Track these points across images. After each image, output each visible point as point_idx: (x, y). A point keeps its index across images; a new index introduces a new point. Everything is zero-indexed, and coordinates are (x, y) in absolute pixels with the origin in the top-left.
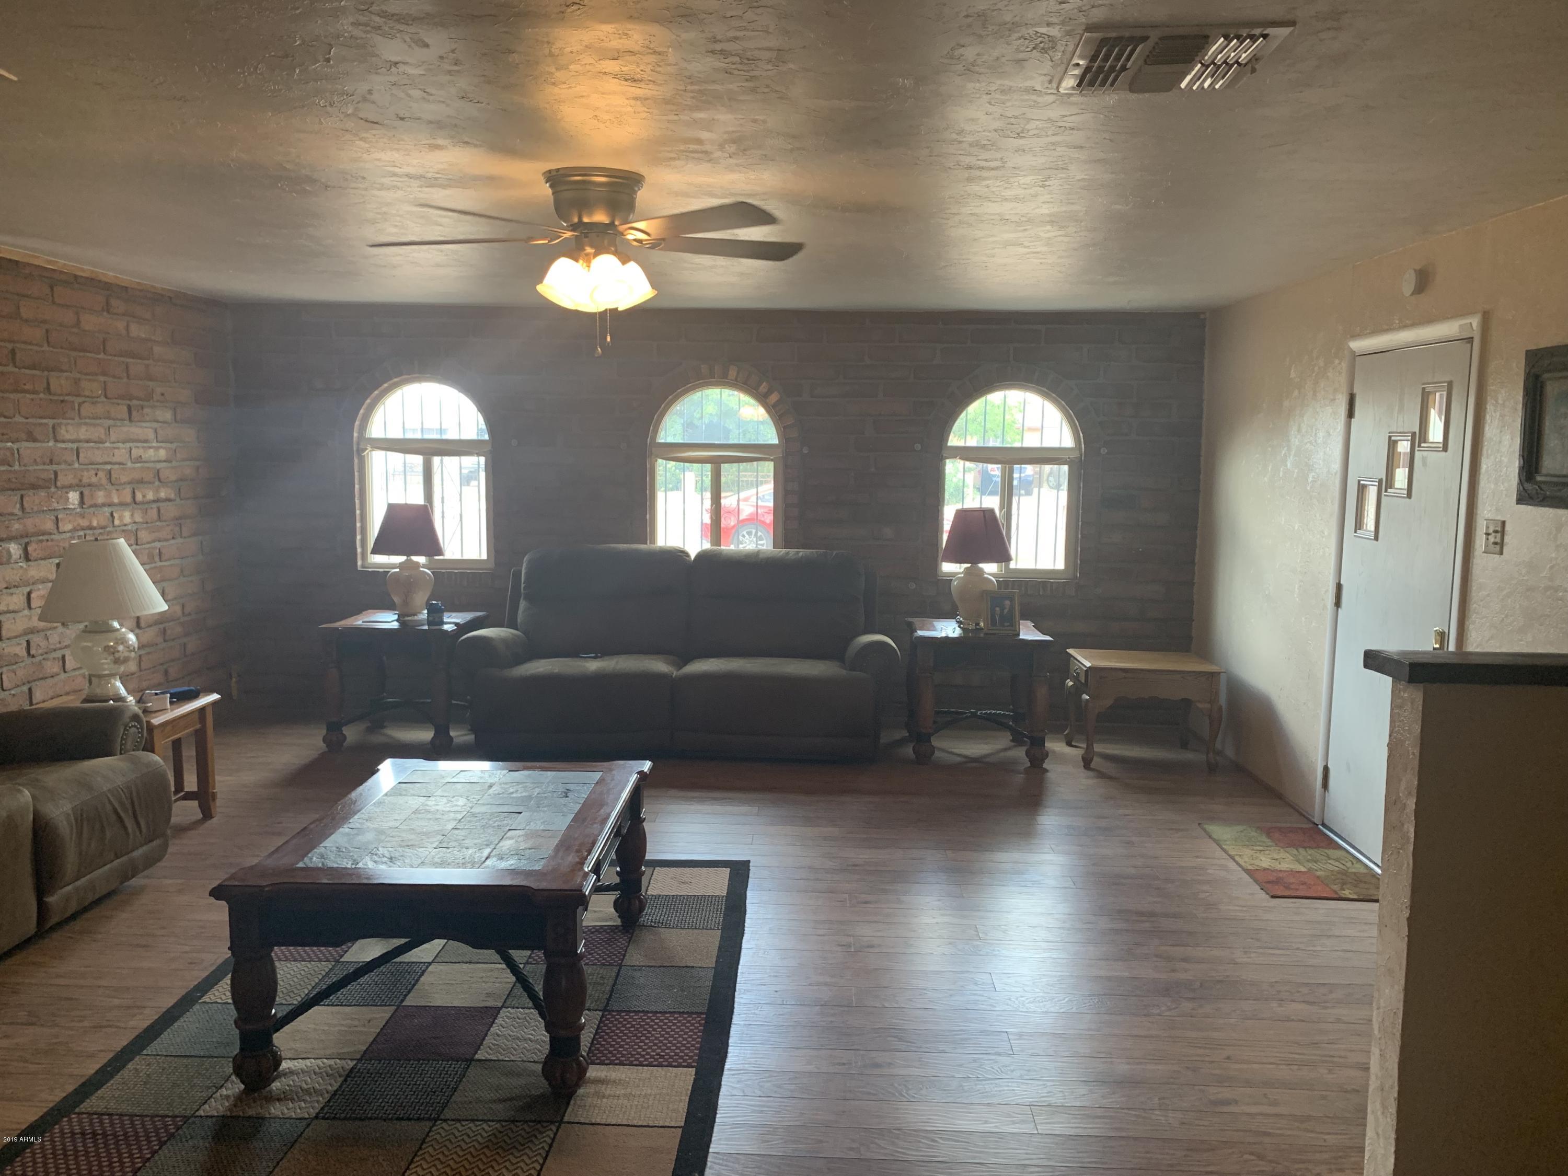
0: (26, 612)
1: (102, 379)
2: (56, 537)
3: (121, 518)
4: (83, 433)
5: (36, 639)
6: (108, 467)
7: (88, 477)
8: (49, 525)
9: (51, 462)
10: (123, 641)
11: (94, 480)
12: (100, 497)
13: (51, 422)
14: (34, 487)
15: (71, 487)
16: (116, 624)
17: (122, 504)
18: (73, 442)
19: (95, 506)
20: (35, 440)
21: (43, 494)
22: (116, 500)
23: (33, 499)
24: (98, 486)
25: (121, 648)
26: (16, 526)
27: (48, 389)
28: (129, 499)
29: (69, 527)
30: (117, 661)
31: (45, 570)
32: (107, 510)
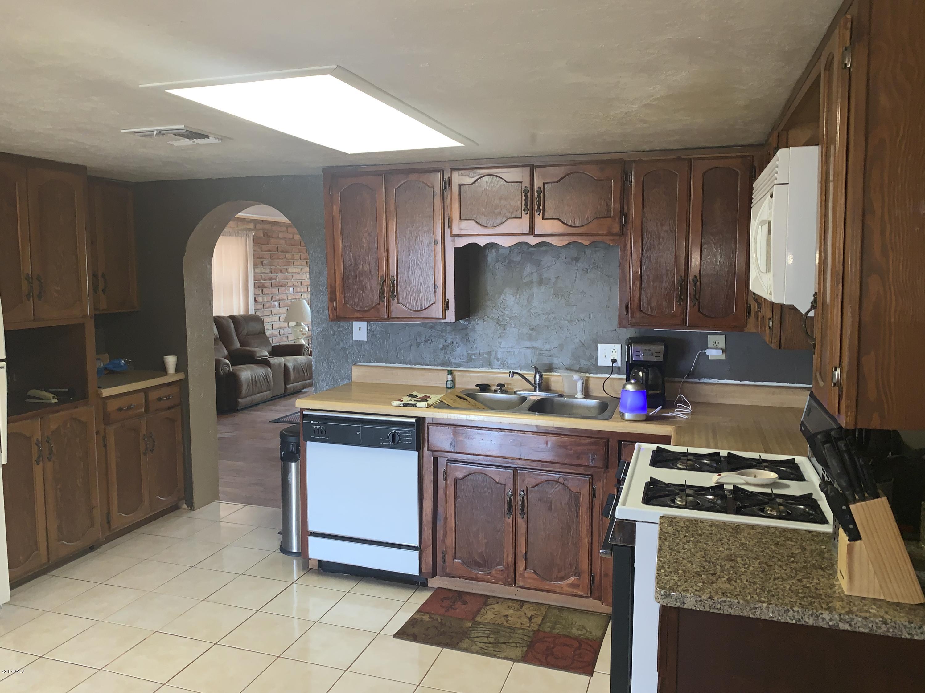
0: (279, 322)
1: (300, 254)
2: (287, 301)
3: (304, 296)
4: (294, 270)
5: (281, 331)
6: (301, 281)
7: (296, 284)
8: (285, 298)
9: (286, 279)
10: (304, 329)
11: (297, 284)
12: (299, 290)
13: (286, 267)
14: (281, 286)
15: (291, 286)
16: (302, 324)
17: (305, 292)
18: (292, 273)
19: (297, 292)
20: (282, 273)
21: (284, 288)
22: (303, 291)
23: (282, 289)
24: (298, 286)
25: (304, 330)
26: (277, 298)
27: (286, 258)
28: (306, 290)
29: (290, 298)
30: (303, 334)
31: (284, 310)
32: (300, 294)
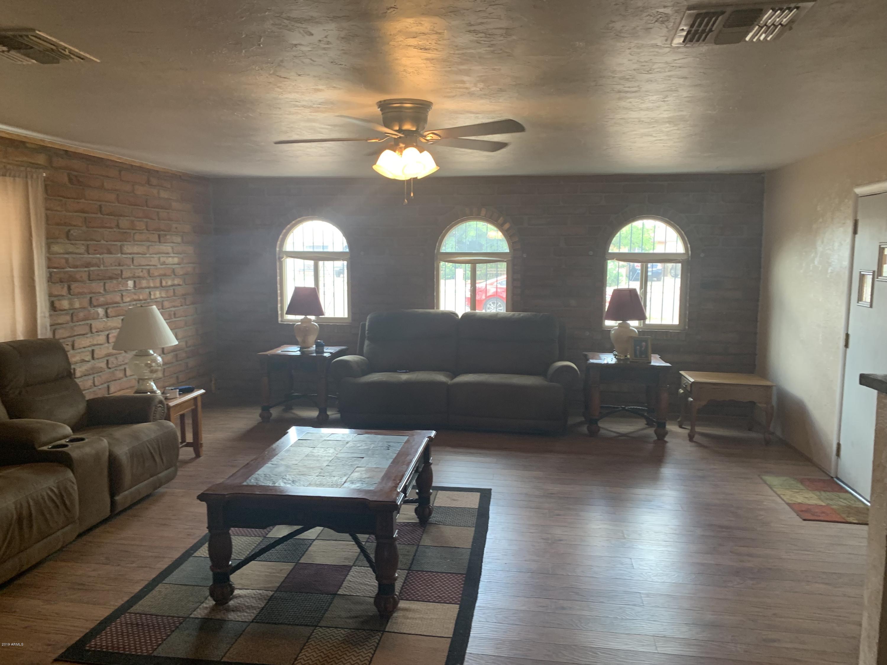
0: (107, 345)
1: (145, 220)
2: (122, 305)
3: (155, 295)
4: (136, 249)
5: (111, 359)
6: (148, 267)
7: (139, 273)
8: (118, 299)
9: (119, 265)
10: (155, 360)
11: (141, 274)
12: (144, 283)
13: (119, 244)
14: (111, 278)
15: (129, 278)
16: (151, 352)
17: (155, 288)
18: (130, 254)
19: (142, 288)
20: (111, 253)
21: (115, 282)
22: (152, 285)
23: (109, 285)
24: (143, 278)
25: (154, 364)
26: (102, 299)
27: (118, 226)
28: (158, 284)
29: (128, 299)
30: (152, 372)
31: (117, 322)
32: (147, 290)
